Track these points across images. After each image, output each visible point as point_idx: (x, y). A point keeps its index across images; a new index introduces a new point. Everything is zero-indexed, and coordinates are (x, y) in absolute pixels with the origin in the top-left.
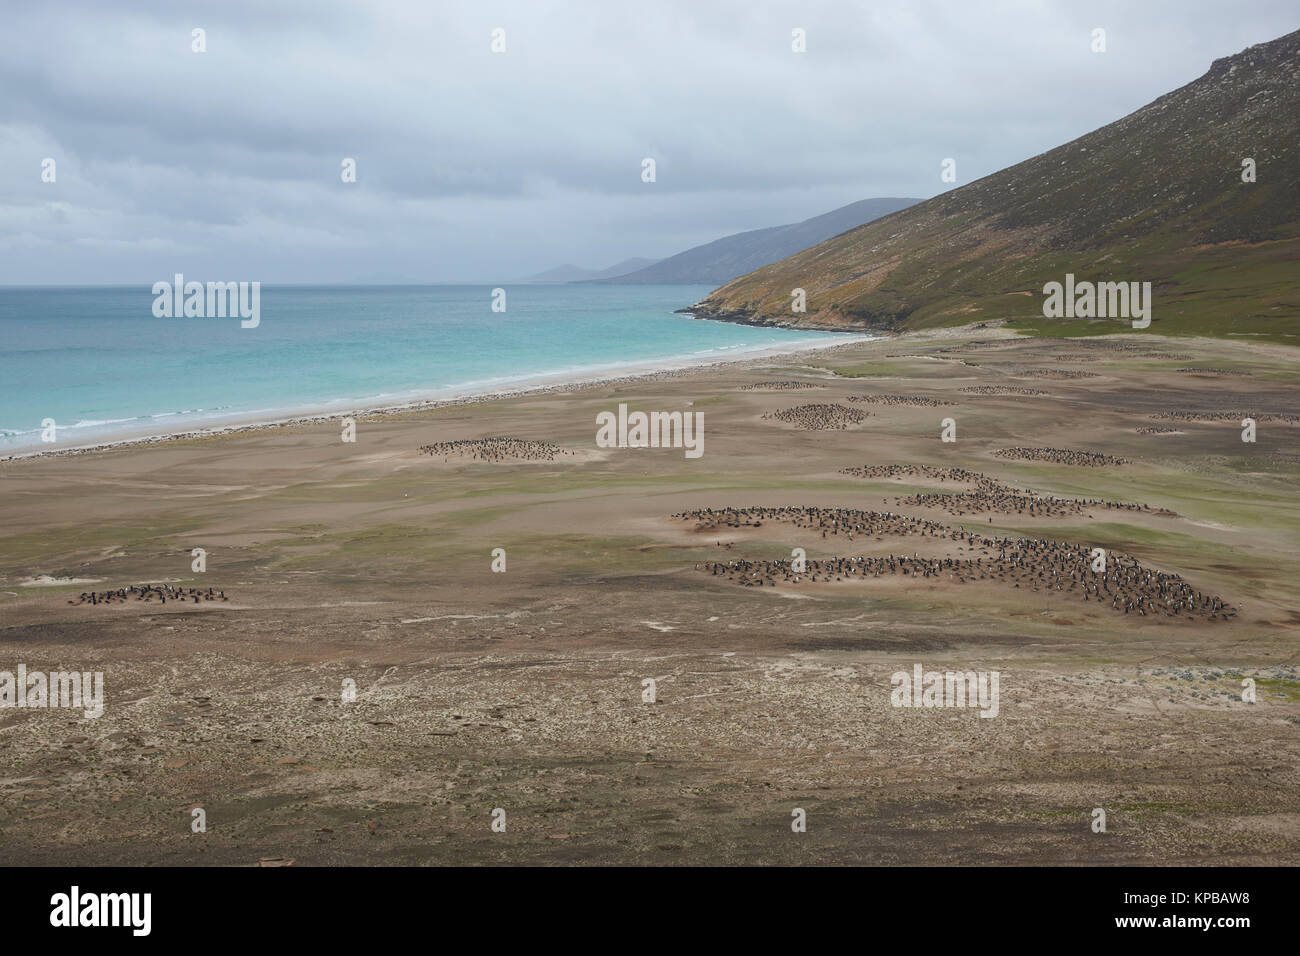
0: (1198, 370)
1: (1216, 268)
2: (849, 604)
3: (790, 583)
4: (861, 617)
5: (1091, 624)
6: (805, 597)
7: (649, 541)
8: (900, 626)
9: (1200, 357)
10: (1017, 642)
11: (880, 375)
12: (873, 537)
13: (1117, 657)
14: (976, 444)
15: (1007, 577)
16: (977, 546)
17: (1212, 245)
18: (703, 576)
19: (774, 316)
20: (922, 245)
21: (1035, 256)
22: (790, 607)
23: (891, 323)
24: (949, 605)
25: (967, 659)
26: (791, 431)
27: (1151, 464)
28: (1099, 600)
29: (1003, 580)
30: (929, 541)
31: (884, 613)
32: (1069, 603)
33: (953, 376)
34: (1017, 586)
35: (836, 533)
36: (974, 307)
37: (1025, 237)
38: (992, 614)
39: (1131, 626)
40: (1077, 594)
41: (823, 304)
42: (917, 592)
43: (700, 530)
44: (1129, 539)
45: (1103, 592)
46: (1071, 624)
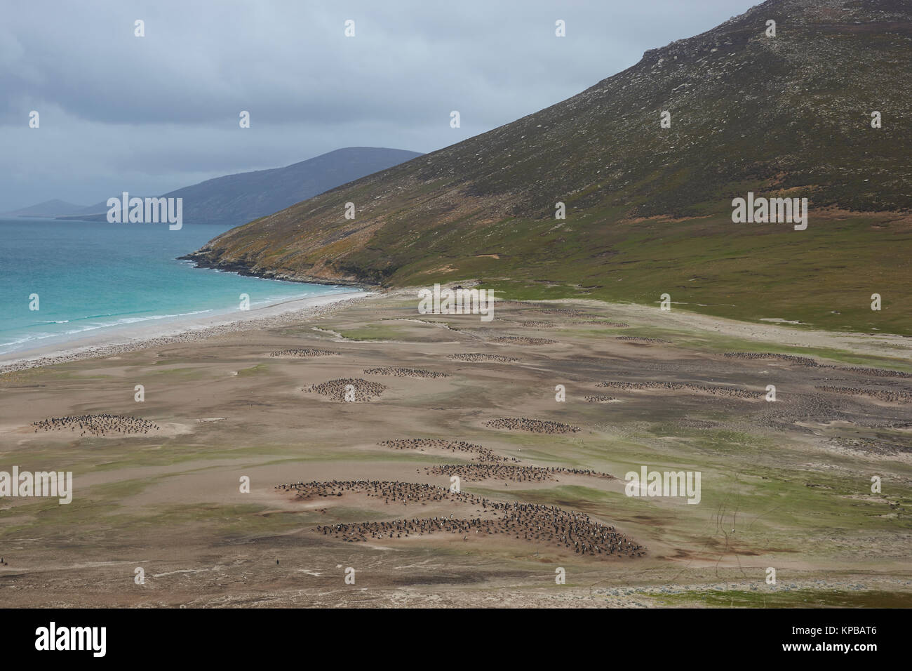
0: (632, 336)
1: (648, 240)
2: (415, 553)
3: (376, 539)
4: (427, 561)
5: (563, 562)
6: (388, 549)
7: (265, 508)
8: (452, 567)
9: (634, 324)
10: (522, 575)
11: (380, 339)
12: (419, 503)
13: (579, 583)
14: (470, 414)
15: (510, 531)
16: (489, 508)
17: (644, 219)
18: (318, 535)
19: (272, 268)
20: (402, 208)
21: (501, 223)
22: (382, 556)
23: (378, 278)
24: (478, 552)
25: (496, 587)
26: (328, 403)
27: (597, 431)
28: (567, 546)
29: (509, 534)
30: (456, 505)
31: (441, 558)
32: (550, 548)
33: (440, 341)
34: (518, 537)
35: (394, 500)
36: (451, 267)
37: (492, 204)
38: (504, 557)
39: (586, 562)
40: (553, 542)
41: (317, 259)
42: (457, 543)
43: (300, 499)
44: (583, 498)
45: (569, 541)
46: (551, 562)
